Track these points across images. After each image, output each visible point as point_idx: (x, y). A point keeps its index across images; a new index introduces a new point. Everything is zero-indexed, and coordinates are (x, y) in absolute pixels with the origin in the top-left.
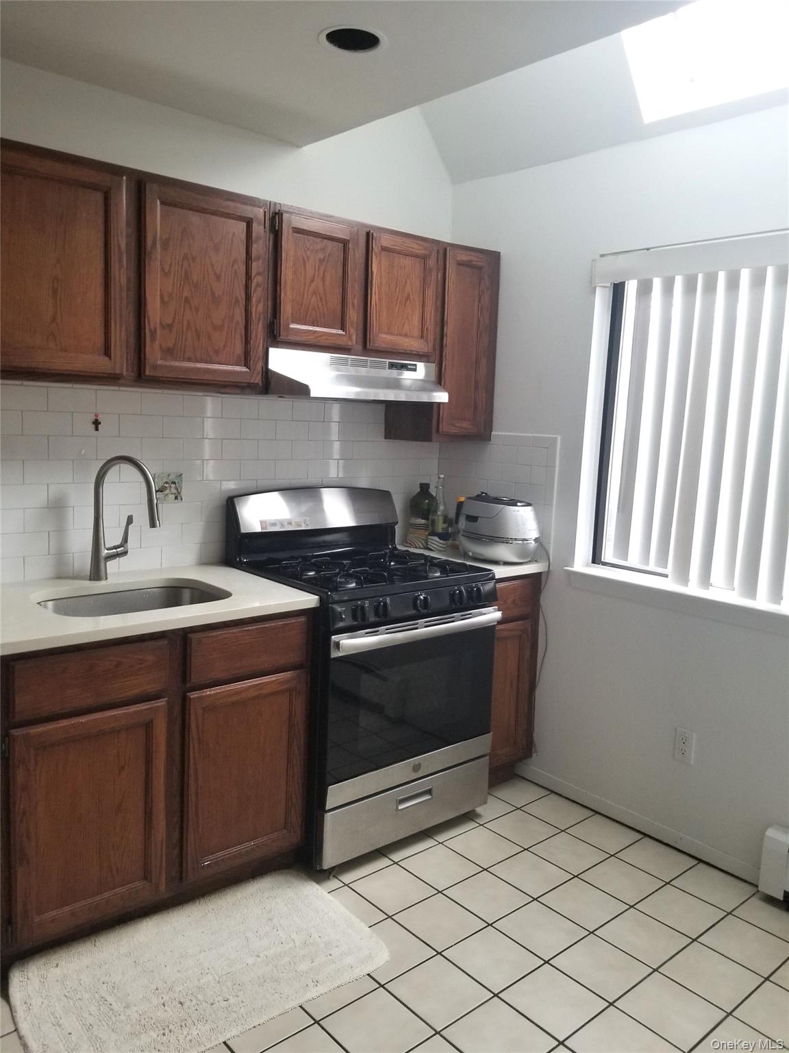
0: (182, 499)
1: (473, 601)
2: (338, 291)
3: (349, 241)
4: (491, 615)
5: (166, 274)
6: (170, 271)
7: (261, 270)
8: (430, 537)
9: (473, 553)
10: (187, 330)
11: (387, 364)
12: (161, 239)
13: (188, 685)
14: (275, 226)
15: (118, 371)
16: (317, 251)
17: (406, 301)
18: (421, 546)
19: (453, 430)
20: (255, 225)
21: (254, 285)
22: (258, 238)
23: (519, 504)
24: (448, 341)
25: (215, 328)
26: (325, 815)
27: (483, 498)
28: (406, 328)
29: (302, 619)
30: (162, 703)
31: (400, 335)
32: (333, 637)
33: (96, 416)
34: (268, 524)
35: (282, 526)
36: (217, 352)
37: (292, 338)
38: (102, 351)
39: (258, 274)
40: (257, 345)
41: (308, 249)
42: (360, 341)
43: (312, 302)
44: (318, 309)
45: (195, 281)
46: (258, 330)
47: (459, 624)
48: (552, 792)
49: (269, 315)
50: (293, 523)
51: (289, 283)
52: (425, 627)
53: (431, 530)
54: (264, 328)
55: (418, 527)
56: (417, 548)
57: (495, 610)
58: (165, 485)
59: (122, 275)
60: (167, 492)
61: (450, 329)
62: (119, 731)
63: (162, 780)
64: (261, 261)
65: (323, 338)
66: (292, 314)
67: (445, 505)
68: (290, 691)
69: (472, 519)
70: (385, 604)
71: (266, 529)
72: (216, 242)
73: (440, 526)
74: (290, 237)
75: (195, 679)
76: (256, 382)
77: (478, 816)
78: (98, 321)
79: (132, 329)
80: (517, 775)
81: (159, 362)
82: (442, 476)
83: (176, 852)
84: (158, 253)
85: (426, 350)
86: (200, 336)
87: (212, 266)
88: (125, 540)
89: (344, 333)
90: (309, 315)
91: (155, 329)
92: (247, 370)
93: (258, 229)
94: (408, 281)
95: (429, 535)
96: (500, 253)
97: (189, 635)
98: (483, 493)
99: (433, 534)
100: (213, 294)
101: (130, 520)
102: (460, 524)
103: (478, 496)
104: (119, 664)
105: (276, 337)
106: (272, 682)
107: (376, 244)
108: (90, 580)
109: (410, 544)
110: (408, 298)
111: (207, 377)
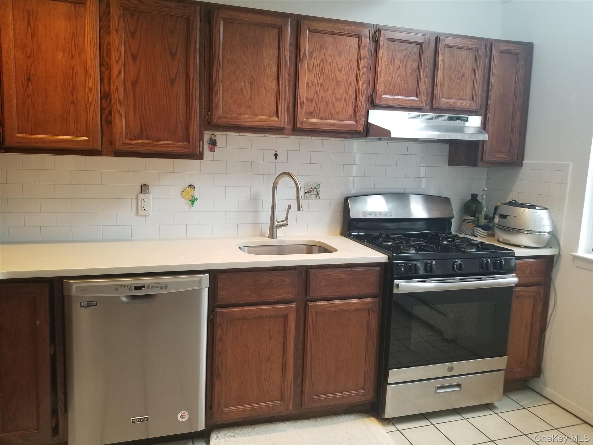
0: (319, 198)
1: (496, 269)
2: (415, 74)
3: (423, 43)
4: (511, 280)
5: (310, 71)
6: (312, 69)
7: (366, 65)
8: (475, 228)
9: (503, 239)
10: (321, 101)
11: (447, 118)
12: (308, 51)
13: (308, 298)
14: (376, 38)
15: (282, 126)
16: (402, 51)
17: (462, 78)
18: (470, 233)
19: (493, 159)
20: (363, 39)
21: (361, 73)
22: (366, 46)
23: (537, 208)
24: (491, 102)
25: (337, 99)
26: (388, 386)
27: (514, 203)
28: (461, 94)
29: (377, 268)
30: (293, 305)
31: (456, 99)
32: (395, 281)
33: (276, 151)
34: (367, 214)
35: (376, 215)
36: (337, 113)
37: (384, 103)
38: (275, 115)
39: (364, 67)
40: (362, 108)
41: (396, 50)
42: (429, 104)
43: (397, 82)
44: (402, 85)
45: (327, 74)
46: (363, 100)
47: (485, 282)
48: (553, 402)
49: (370, 91)
50: (382, 214)
51: (383, 71)
52: (460, 282)
53: (476, 224)
54: (366, 97)
55: (468, 221)
56: (467, 235)
57: (513, 277)
58: (311, 190)
59: (286, 73)
60: (312, 193)
61: (493, 94)
62: (270, 317)
63: (292, 348)
64: (366, 59)
65: (404, 102)
66: (384, 90)
67: (487, 208)
68: (369, 310)
69: (504, 217)
70: (431, 265)
71: (365, 216)
72: (340, 51)
73: (482, 221)
74: (385, 44)
75: (312, 295)
76: (360, 130)
77: (495, 408)
78: (273, 99)
79: (291, 102)
80: (528, 387)
81: (305, 120)
82: (486, 189)
83: (299, 390)
84: (306, 59)
85: (475, 108)
86: (328, 105)
87: (337, 64)
88: (287, 218)
89: (418, 99)
90: (395, 90)
91: (303, 102)
92: (355, 123)
93: (365, 41)
94: (464, 65)
95: (475, 226)
96: (533, 43)
97: (309, 270)
98: (513, 200)
99: (478, 226)
100: (337, 80)
101: (289, 207)
102: (495, 220)
103: (510, 202)
104: (271, 281)
105: (374, 104)
106: (358, 303)
107: (441, 44)
108: (268, 238)
109: (463, 232)
110: (463, 75)
111: (331, 128)
